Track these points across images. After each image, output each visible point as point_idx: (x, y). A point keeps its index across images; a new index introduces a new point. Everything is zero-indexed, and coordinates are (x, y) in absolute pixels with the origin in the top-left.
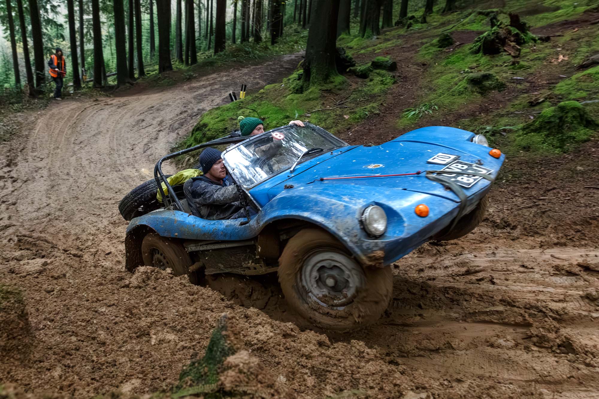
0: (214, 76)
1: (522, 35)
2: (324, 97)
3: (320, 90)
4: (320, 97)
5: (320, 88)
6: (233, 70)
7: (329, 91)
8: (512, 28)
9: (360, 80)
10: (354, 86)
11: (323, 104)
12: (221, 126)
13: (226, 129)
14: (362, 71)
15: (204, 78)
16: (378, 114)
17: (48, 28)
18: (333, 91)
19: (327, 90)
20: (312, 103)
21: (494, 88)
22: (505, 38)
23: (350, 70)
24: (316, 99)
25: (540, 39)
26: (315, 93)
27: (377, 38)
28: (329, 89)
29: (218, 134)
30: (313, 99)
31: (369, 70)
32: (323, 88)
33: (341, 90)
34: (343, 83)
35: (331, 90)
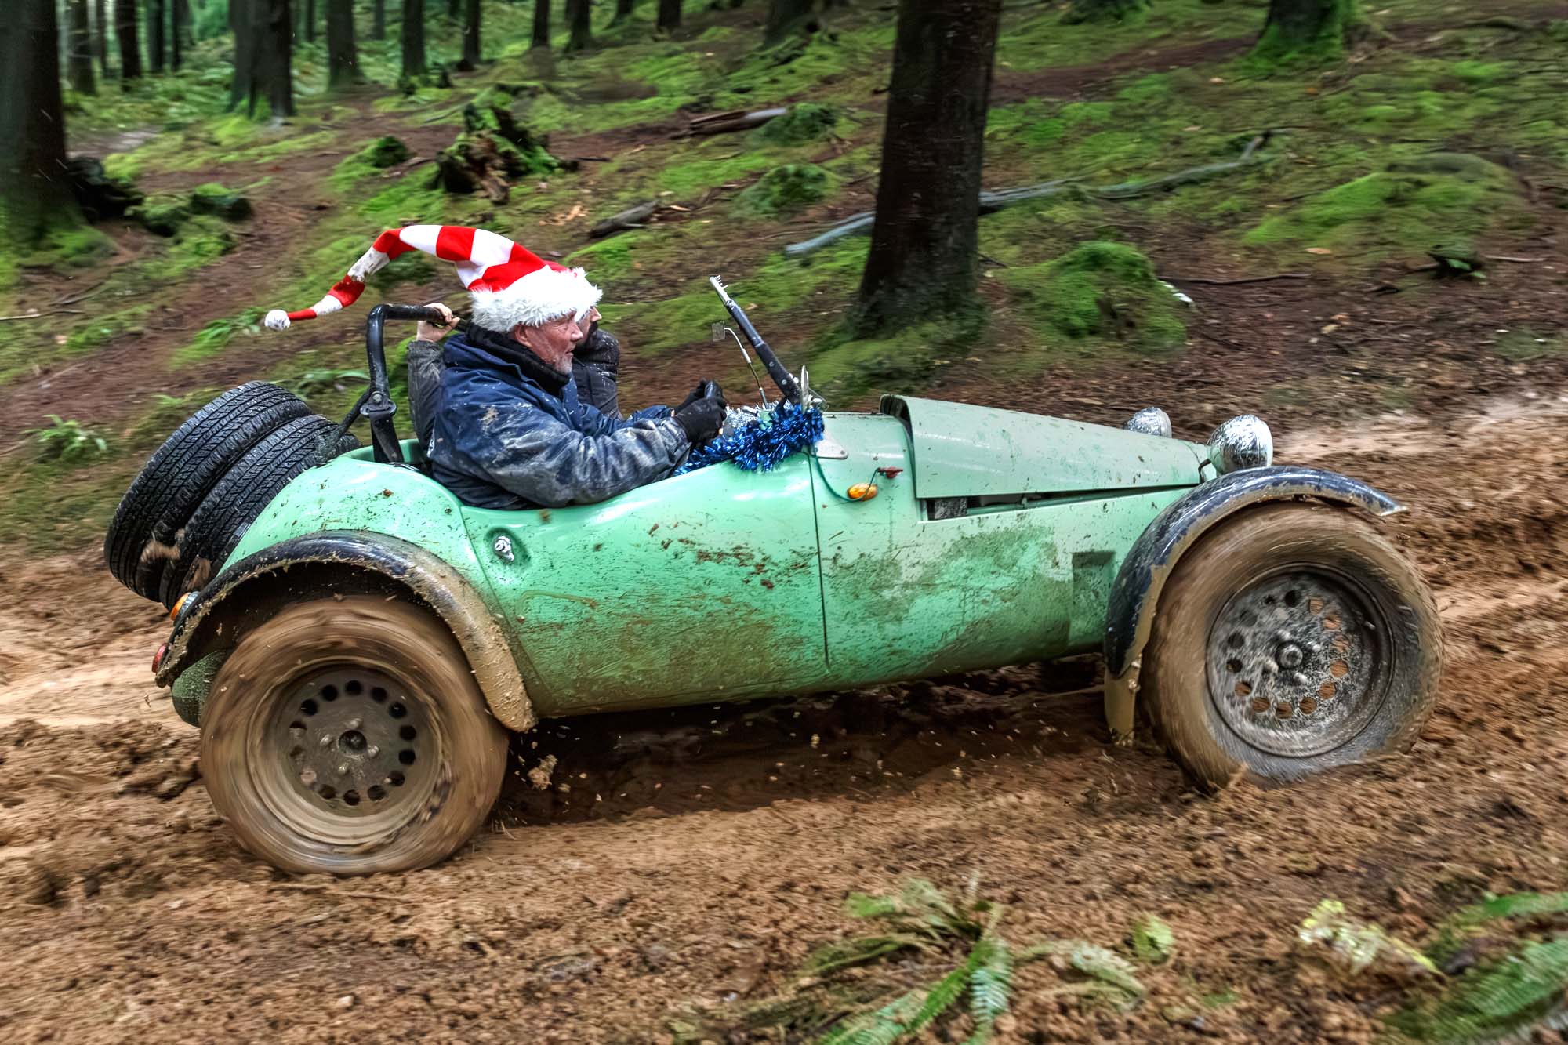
1: (522, 156)
3: (19, 266)
5: (17, 260)
7: (45, 270)
8: (497, 139)
9: (150, 240)
10: (126, 255)
21: (409, 277)
22: (485, 160)
23: (135, 211)
24: (6, 289)
25: (562, 165)
26: (1, 274)
27: (286, 124)
28: (46, 263)
31: (178, 216)
32: (30, 262)
33: (82, 266)
34: (91, 248)
35: (50, 267)
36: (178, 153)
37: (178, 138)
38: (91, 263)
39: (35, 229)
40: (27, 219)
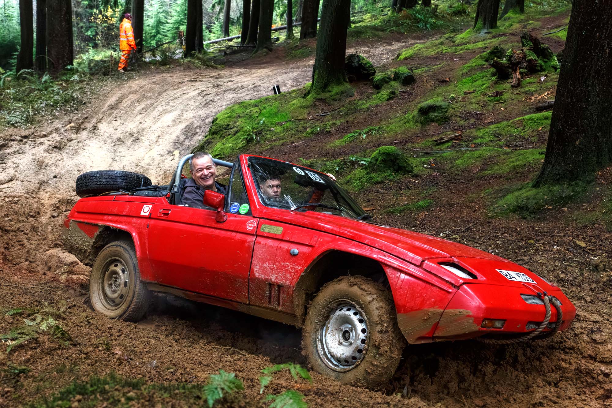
1: (539, 62)
2: (315, 106)
4: (312, 105)
8: (528, 52)
9: (370, 91)
10: (355, 97)
11: (310, 113)
14: (377, 82)
16: (328, 132)
18: (327, 101)
19: (321, 99)
20: (302, 110)
22: (519, 63)
24: (308, 107)
26: (309, 101)
29: (221, 130)
30: (304, 107)
32: (319, 97)
33: (336, 100)
34: (342, 93)
35: (325, 100)
36: (435, 46)
38: (340, 99)
39: (324, 84)
40: (323, 80)
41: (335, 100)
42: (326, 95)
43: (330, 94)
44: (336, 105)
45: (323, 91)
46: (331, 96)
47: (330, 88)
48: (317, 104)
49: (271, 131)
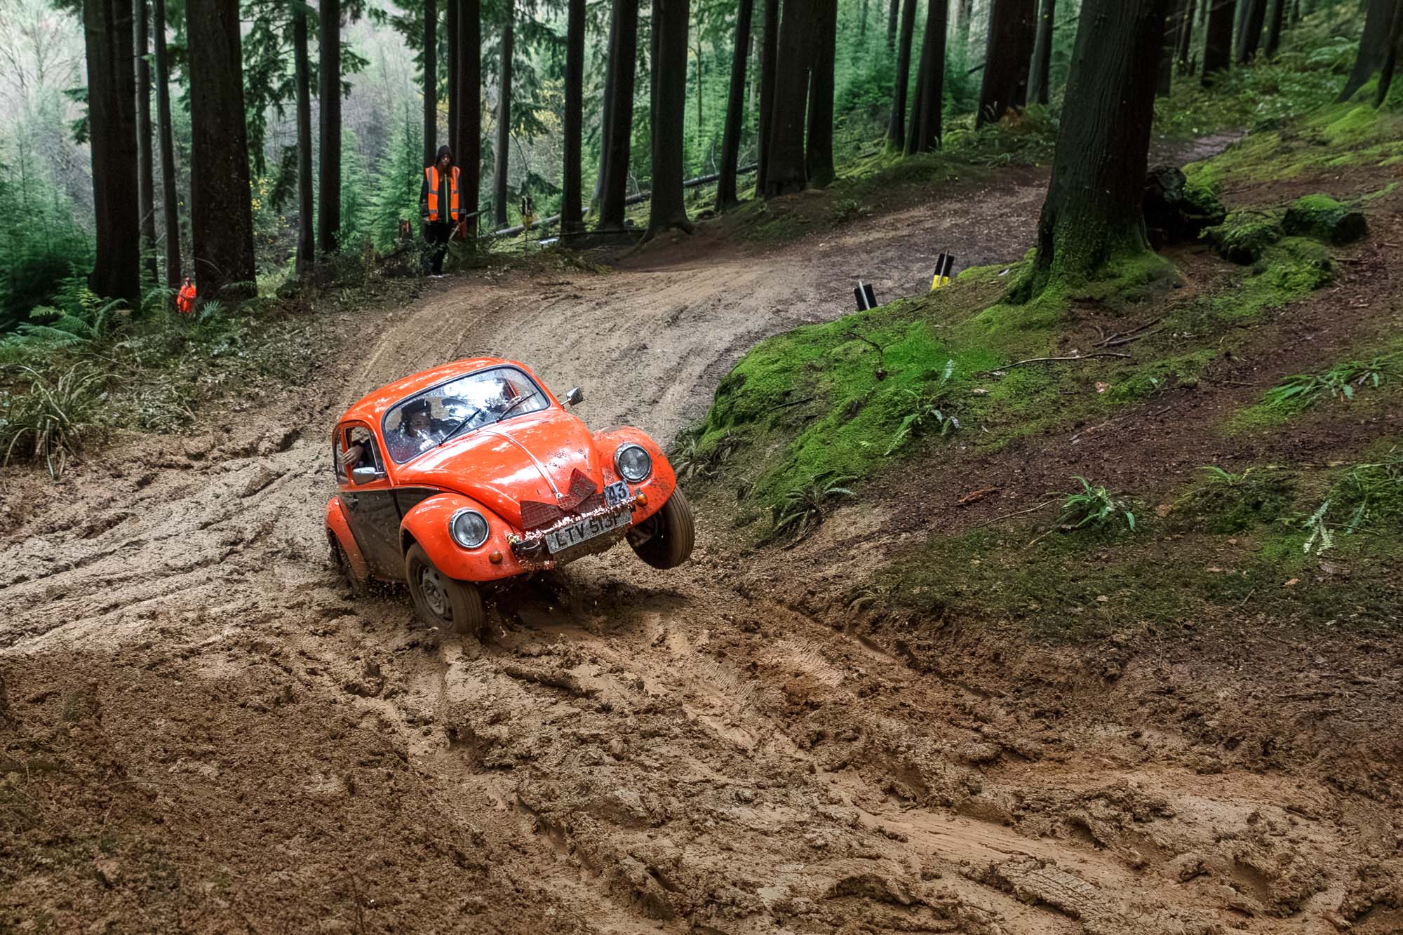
0: (919, 212)
2: (1075, 320)
3: (1069, 297)
4: (1064, 320)
5: (1068, 291)
6: (986, 195)
7: (1094, 303)
9: (1222, 269)
10: (1192, 287)
11: (1066, 341)
12: (776, 385)
13: (787, 394)
14: (1238, 242)
15: (889, 218)
16: (1191, 388)
17: (531, 50)
18: (1110, 303)
19: (1091, 299)
20: (1032, 335)
23: (1209, 233)
24: (1050, 325)
26: (1050, 308)
28: (1098, 296)
29: (765, 408)
30: (1040, 325)
31: (1265, 238)
32: (1079, 293)
33: (1136, 301)
34: (1151, 278)
35: (1102, 300)
36: (1269, 158)
37: (1273, 138)
38: (1148, 298)
39: (1094, 254)
40: (1089, 242)
41: (1134, 299)
42: (1108, 287)
43: (1117, 281)
44: (1140, 313)
45: (1091, 277)
46: (1121, 289)
47: (1112, 267)
48: (1082, 313)
49: (976, 396)
